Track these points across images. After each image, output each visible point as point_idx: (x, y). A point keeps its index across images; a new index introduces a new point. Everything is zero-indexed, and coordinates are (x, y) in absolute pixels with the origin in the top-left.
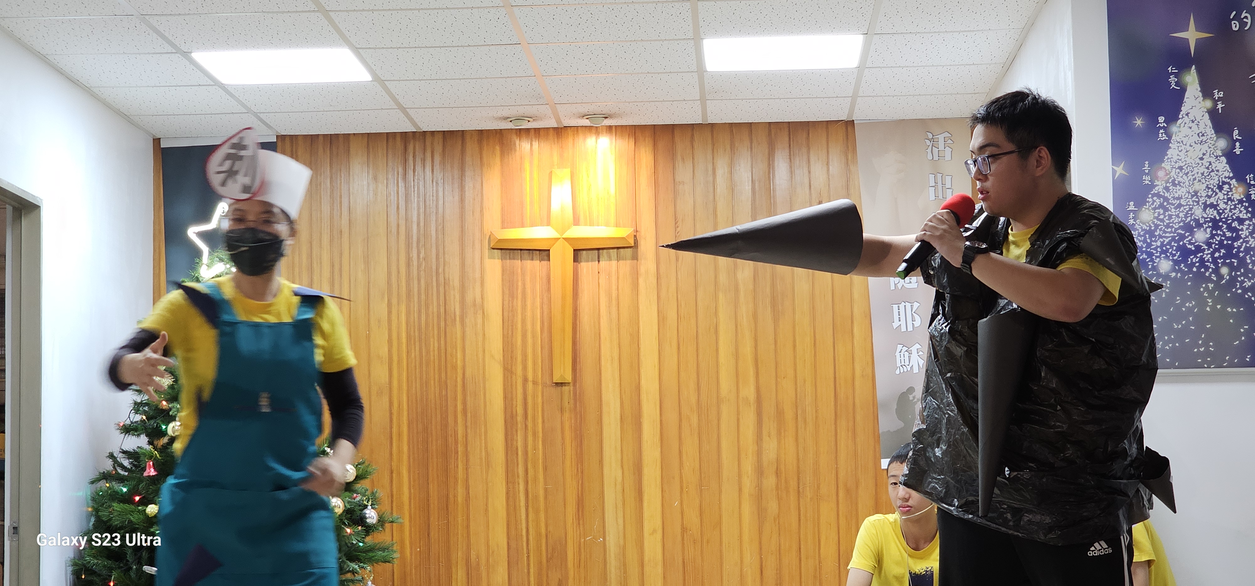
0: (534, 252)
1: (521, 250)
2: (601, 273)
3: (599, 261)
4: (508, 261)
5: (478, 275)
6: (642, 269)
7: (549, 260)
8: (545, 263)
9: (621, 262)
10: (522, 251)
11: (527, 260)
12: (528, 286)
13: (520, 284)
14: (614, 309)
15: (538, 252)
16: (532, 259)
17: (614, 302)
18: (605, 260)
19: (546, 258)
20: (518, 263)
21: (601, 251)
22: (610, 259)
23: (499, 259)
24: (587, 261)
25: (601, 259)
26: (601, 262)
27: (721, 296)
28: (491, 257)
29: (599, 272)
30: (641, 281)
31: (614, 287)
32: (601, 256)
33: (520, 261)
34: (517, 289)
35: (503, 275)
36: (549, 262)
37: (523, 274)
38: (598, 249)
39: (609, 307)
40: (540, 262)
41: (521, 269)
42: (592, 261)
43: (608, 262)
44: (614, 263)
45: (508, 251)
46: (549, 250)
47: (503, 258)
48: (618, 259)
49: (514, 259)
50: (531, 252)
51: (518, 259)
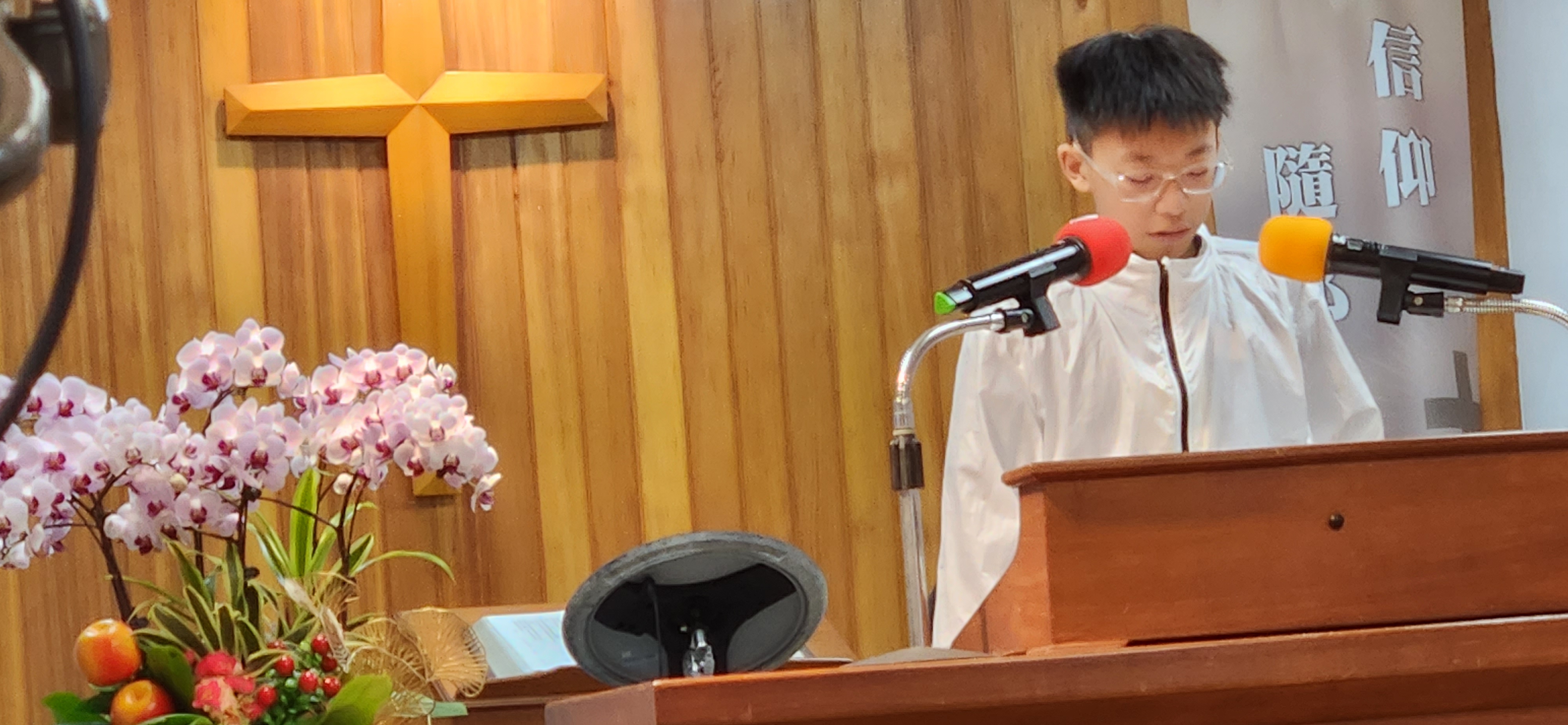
0: (342, 144)
1: (307, 139)
2: (522, 196)
3: (515, 165)
4: (273, 172)
5: (192, 211)
6: (630, 184)
7: (385, 164)
8: (373, 174)
9: (575, 167)
10: (311, 144)
11: (324, 167)
12: (331, 235)
13: (308, 231)
14: (561, 293)
15: (351, 146)
16: (338, 165)
17: (560, 275)
18: (531, 163)
19: (373, 158)
20: (300, 175)
21: (519, 138)
22: (543, 157)
23: (247, 165)
24: (484, 166)
25: (520, 161)
26: (519, 168)
27: (838, 250)
28: (226, 161)
29: (516, 196)
30: (629, 216)
31: (558, 235)
32: (520, 154)
33: (304, 172)
34: (302, 247)
35: (260, 209)
36: (382, 172)
37: (315, 203)
38: (512, 133)
39: (548, 287)
40: (360, 170)
41: (310, 190)
42: (498, 164)
43: (539, 167)
44: (554, 169)
45: (271, 144)
46: (384, 139)
47: (258, 164)
48: (567, 157)
49: (289, 165)
50: (333, 145)
51: (298, 165)
